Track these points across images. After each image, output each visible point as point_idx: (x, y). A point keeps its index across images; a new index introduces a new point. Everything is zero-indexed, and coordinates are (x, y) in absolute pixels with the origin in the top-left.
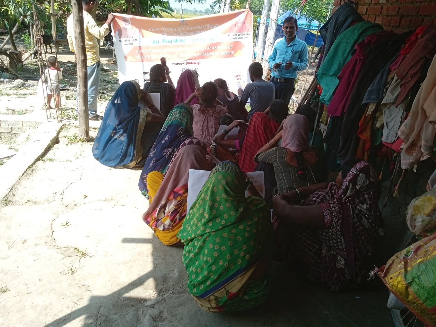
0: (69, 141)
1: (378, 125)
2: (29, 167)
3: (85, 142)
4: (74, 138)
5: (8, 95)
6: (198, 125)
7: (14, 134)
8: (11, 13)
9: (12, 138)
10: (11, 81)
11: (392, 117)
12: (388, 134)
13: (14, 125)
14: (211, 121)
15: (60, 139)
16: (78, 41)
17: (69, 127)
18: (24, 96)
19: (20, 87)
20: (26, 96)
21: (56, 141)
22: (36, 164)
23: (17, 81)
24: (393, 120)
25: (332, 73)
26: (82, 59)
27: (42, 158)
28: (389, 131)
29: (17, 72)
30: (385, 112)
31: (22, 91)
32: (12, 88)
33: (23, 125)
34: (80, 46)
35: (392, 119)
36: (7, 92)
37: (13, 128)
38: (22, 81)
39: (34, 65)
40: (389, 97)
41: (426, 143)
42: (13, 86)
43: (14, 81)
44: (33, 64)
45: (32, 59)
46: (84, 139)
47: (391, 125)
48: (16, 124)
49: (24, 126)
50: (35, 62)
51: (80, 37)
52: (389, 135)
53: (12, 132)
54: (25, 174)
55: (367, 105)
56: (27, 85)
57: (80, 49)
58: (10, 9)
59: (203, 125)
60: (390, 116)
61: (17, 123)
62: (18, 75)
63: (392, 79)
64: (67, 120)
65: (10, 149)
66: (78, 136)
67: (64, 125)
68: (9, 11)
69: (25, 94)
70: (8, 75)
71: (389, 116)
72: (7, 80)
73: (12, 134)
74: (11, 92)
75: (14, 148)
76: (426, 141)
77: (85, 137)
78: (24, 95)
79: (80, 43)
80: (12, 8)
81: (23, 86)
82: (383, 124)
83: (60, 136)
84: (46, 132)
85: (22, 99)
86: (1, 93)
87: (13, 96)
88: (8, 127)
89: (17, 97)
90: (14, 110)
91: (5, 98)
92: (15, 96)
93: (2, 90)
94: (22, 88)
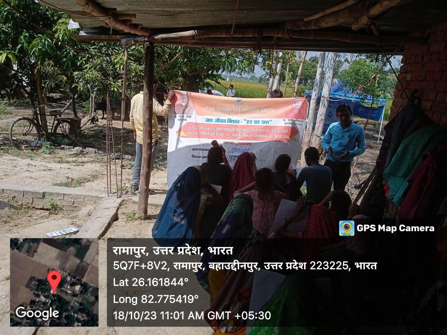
0: (128, 218)
3: (143, 220)
4: (132, 215)
5: (67, 162)
6: (258, 211)
7: (75, 207)
8: (80, 89)
9: (73, 211)
10: (71, 148)
13: (76, 199)
14: (270, 207)
15: (119, 216)
17: (128, 203)
18: (82, 164)
19: (79, 155)
20: (84, 164)
21: (115, 218)
23: (76, 148)
25: (400, 174)
26: (148, 142)
27: (102, 237)
29: (76, 138)
31: (80, 160)
32: (71, 155)
33: (84, 199)
36: (67, 159)
37: (75, 202)
38: (81, 148)
39: (91, 131)
42: (72, 153)
43: (73, 148)
44: (90, 130)
45: (89, 125)
46: (143, 217)
48: (78, 197)
50: (91, 128)
51: (149, 122)
53: (74, 205)
56: (85, 153)
59: (262, 212)
62: (78, 142)
64: (125, 196)
65: (72, 224)
66: (136, 213)
67: (123, 201)
68: (79, 87)
70: (66, 141)
72: (67, 147)
74: (71, 159)
75: (76, 223)
77: (143, 215)
78: (82, 163)
80: (81, 84)
81: (81, 154)
83: (119, 212)
84: (106, 208)
85: (80, 167)
86: (62, 161)
87: (71, 164)
88: (70, 200)
89: (75, 164)
90: (73, 179)
91: (65, 165)
92: (73, 164)
93: (63, 157)
94: (80, 155)
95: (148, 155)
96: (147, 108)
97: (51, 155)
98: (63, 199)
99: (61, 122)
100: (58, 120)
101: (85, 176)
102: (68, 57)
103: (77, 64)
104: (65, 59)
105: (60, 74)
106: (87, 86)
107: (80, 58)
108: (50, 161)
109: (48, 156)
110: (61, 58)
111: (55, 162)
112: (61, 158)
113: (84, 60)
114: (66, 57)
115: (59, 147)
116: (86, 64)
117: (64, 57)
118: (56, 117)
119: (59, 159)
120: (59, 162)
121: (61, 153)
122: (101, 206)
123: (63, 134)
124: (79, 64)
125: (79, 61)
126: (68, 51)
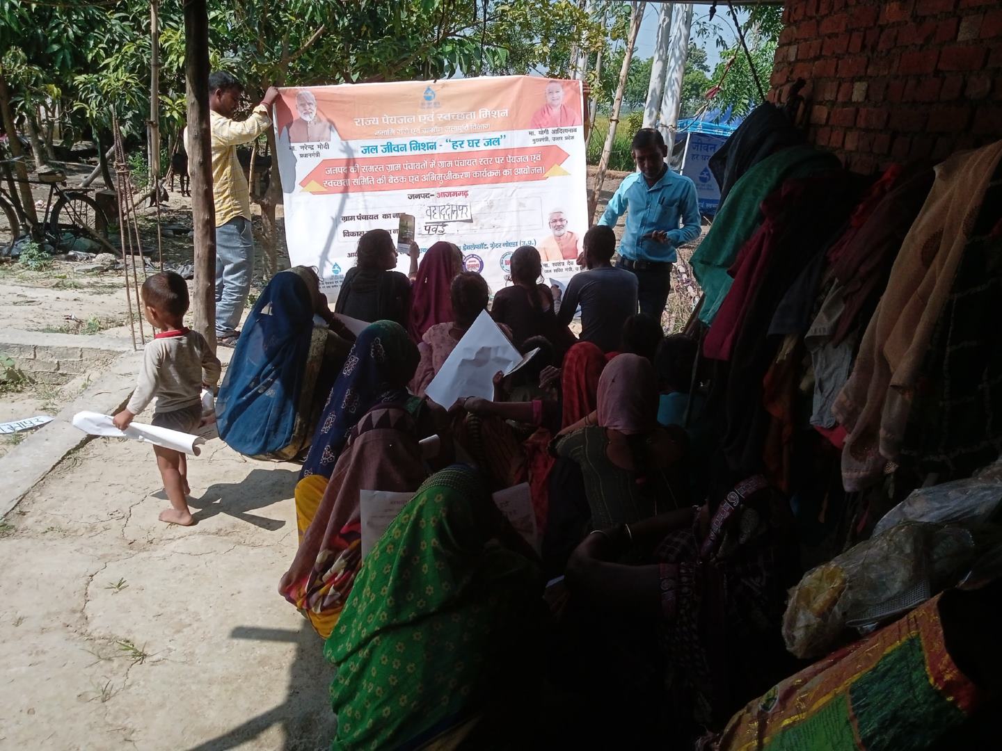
1: (804, 385)
2: (69, 453)
5: (76, 287)
7: (63, 375)
8: (91, 115)
9: (58, 384)
10: (91, 256)
11: (830, 369)
12: (822, 407)
13: (63, 357)
16: (198, 181)
18: (110, 290)
19: (107, 270)
20: (115, 289)
22: (87, 446)
23: (100, 256)
24: (834, 375)
25: (720, 261)
26: (203, 219)
28: (824, 399)
29: (106, 237)
30: (816, 354)
31: (107, 280)
32: (88, 271)
33: (81, 356)
34: (201, 191)
35: (831, 375)
36: (76, 280)
37: (61, 364)
38: (112, 257)
39: (150, 221)
40: (821, 325)
41: (889, 435)
42: (90, 267)
43: (95, 257)
44: (147, 219)
45: (147, 208)
47: (828, 386)
48: (67, 354)
49: (83, 358)
50: (151, 215)
51: (202, 172)
52: (824, 408)
53: (60, 372)
54: (57, 469)
55: (779, 339)
56: (121, 266)
57: (200, 198)
58: (89, 106)
60: (827, 367)
61: (70, 352)
62: (107, 244)
63: (831, 282)
65: (45, 409)
68: (88, 112)
69: (113, 286)
70: (87, 242)
71: (824, 366)
72: (84, 254)
73: (59, 375)
74: (84, 281)
75: (54, 407)
76: (889, 430)
78: (110, 287)
79: (201, 185)
80: (94, 104)
81: (112, 268)
82: (814, 383)
84: (125, 375)
85: (104, 297)
86: (63, 284)
87: (86, 290)
88: (51, 360)
89: (94, 291)
90: (81, 322)
91: (71, 293)
92: (90, 290)
93: (68, 276)
94: (110, 271)
95: (207, 250)
96: (196, 138)
97: (40, 273)
98: (32, 357)
99: (68, 198)
100: (59, 193)
101: (111, 315)
102: (64, 41)
103: (86, 58)
104: (56, 47)
105: (45, 81)
106: (108, 109)
107: (92, 43)
108: (36, 285)
109: (35, 273)
110: (47, 45)
111: (46, 286)
112: (65, 277)
113: (102, 48)
114: (57, 40)
115: (63, 256)
116: (107, 58)
117: (54, 42)
118: (54, 186)
119: (56, 281)
120: (57, 286)
121: (65, 268)
122: (115, 370)
123: (74, 226)
124: (90, 57)
125: (91, 50)
126: (63, 26)
